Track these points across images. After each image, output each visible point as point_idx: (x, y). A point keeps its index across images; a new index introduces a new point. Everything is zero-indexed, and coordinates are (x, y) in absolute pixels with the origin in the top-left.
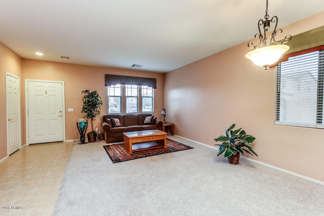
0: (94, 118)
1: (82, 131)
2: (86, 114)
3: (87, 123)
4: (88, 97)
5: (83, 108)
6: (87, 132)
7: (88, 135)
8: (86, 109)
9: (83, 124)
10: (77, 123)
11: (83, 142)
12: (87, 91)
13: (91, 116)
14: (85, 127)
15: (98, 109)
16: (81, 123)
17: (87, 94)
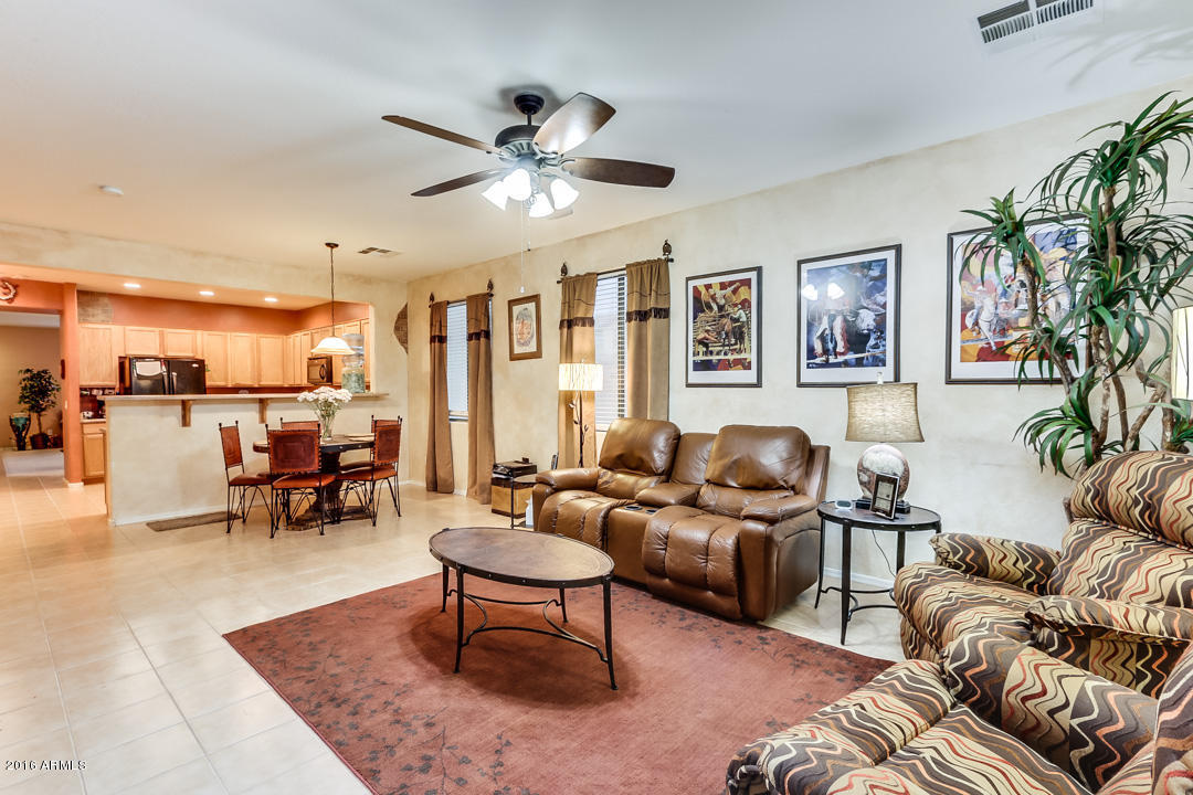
0: (43, 413)
1: (18, 430)
2: (27, 406)
3: (29, 419)
4: (31, 379)
5: (21, 397)
6: (30, 434)
7: (32, 438)
8: (26, 397)
9: (22, 422)
10: (11, 420)
11: (21, 447)
12: (28, 371)
13: (38, 409)
14: (26, 427)
15: (52, 398)
16: (17, 419)
17: (28, 375)
